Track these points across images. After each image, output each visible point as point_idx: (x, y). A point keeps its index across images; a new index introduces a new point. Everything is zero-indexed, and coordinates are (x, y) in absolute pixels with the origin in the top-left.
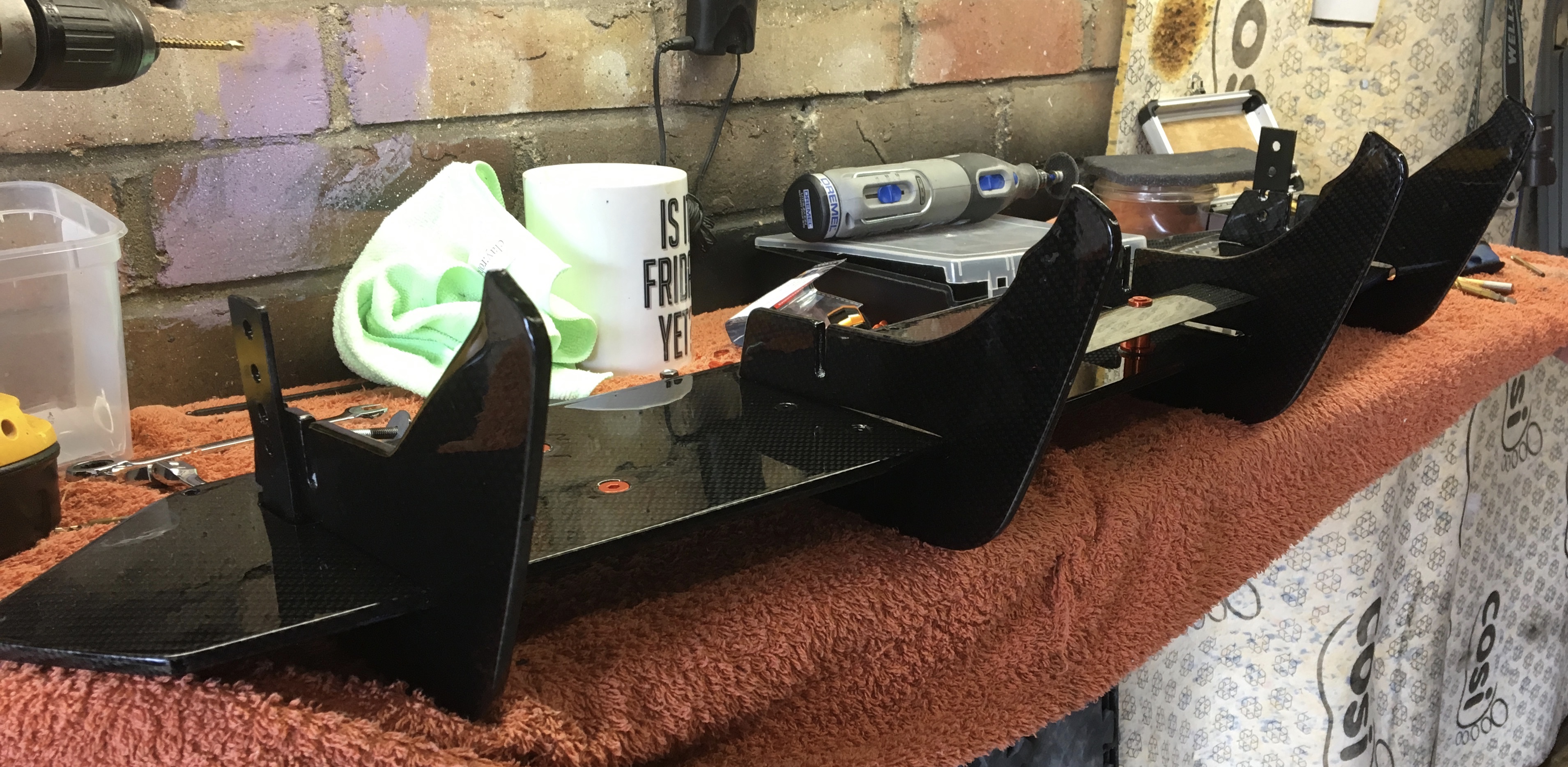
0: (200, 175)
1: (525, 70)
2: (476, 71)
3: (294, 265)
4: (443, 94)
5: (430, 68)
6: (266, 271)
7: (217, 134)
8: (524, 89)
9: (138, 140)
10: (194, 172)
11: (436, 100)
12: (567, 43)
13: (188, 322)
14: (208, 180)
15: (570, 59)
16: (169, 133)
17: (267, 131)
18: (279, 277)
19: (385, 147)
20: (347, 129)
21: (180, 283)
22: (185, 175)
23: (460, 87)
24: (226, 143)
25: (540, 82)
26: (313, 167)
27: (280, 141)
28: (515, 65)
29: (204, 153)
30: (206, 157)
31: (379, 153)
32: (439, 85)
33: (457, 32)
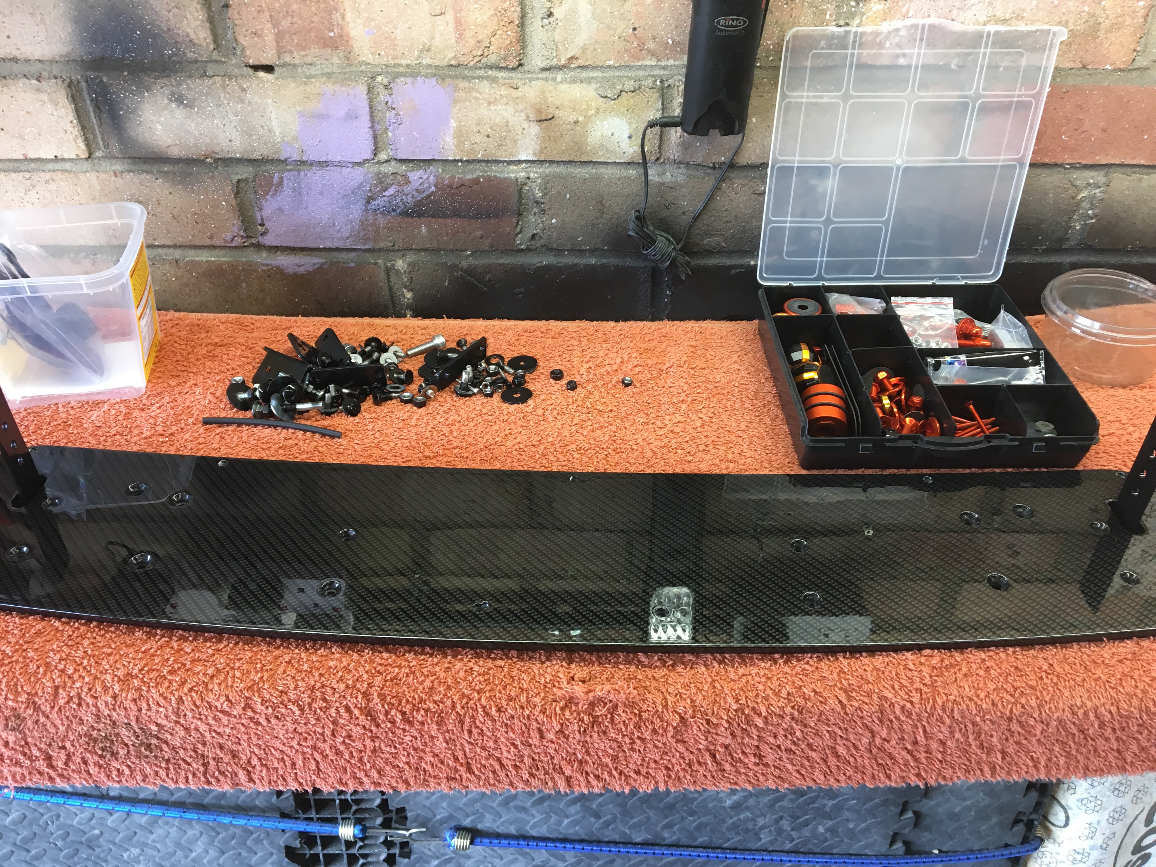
0: (285, 182)
1: (534, 129)
2: (491, 128)
3: (348, 244)
4: (464, 143)
5: (453, 124)
6: (329, 244)
7: (296, 157)
8: (533, 143)
9: (245, 157)
10: (281, 179)
11: (457, 146)
12: (574, 110)
13: (278, 267)
14: (291, 185)
15: (576, 123)
16: (265, 153)
17: (330, 158)
18: (337, 249)
19: (416, 176)
20: (387, 161)
21: (274, 244)
22: (276, 179)
23: (478, 139)
24: (303, 163)
25: (546, 139)
26: (361, 184)
27: (340, 165)
28: (525, 125)
29: (289, 167)
30: (289, 170)
31: (411, 179)
32: (460, 135)
33: (477, 98)
